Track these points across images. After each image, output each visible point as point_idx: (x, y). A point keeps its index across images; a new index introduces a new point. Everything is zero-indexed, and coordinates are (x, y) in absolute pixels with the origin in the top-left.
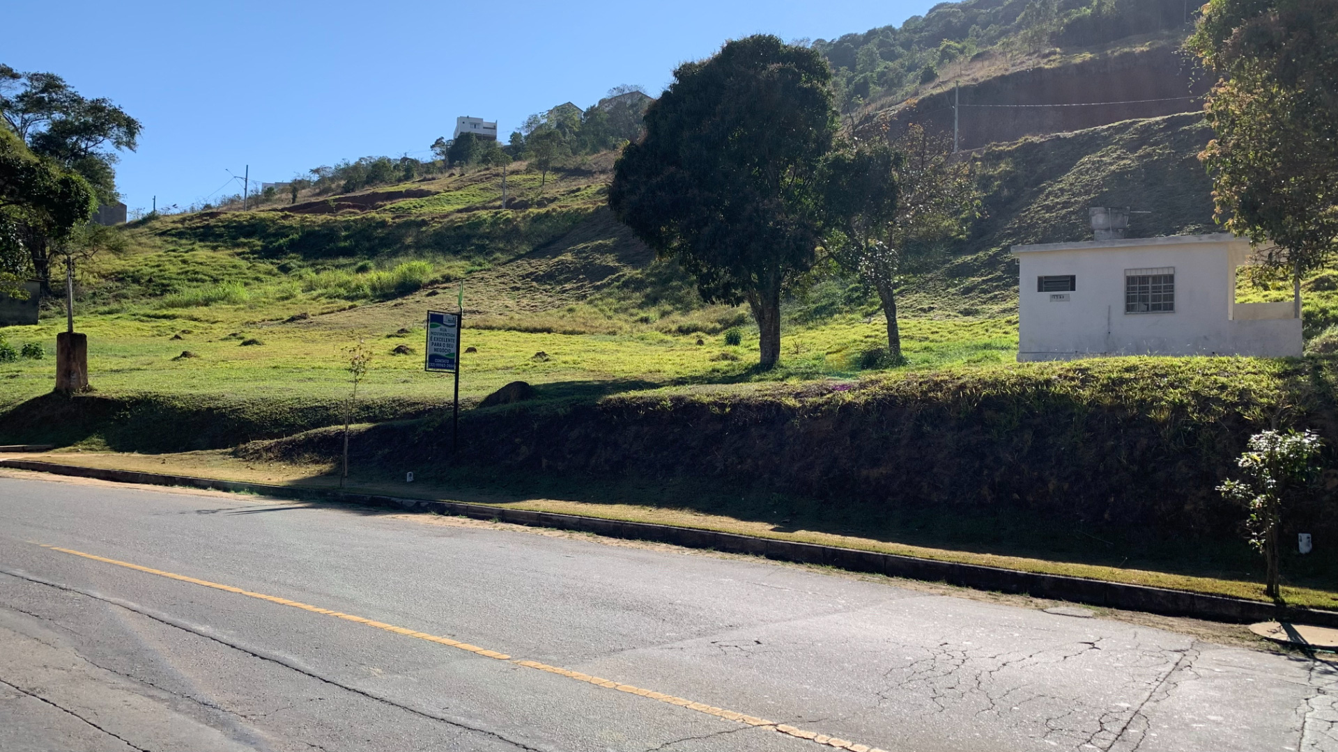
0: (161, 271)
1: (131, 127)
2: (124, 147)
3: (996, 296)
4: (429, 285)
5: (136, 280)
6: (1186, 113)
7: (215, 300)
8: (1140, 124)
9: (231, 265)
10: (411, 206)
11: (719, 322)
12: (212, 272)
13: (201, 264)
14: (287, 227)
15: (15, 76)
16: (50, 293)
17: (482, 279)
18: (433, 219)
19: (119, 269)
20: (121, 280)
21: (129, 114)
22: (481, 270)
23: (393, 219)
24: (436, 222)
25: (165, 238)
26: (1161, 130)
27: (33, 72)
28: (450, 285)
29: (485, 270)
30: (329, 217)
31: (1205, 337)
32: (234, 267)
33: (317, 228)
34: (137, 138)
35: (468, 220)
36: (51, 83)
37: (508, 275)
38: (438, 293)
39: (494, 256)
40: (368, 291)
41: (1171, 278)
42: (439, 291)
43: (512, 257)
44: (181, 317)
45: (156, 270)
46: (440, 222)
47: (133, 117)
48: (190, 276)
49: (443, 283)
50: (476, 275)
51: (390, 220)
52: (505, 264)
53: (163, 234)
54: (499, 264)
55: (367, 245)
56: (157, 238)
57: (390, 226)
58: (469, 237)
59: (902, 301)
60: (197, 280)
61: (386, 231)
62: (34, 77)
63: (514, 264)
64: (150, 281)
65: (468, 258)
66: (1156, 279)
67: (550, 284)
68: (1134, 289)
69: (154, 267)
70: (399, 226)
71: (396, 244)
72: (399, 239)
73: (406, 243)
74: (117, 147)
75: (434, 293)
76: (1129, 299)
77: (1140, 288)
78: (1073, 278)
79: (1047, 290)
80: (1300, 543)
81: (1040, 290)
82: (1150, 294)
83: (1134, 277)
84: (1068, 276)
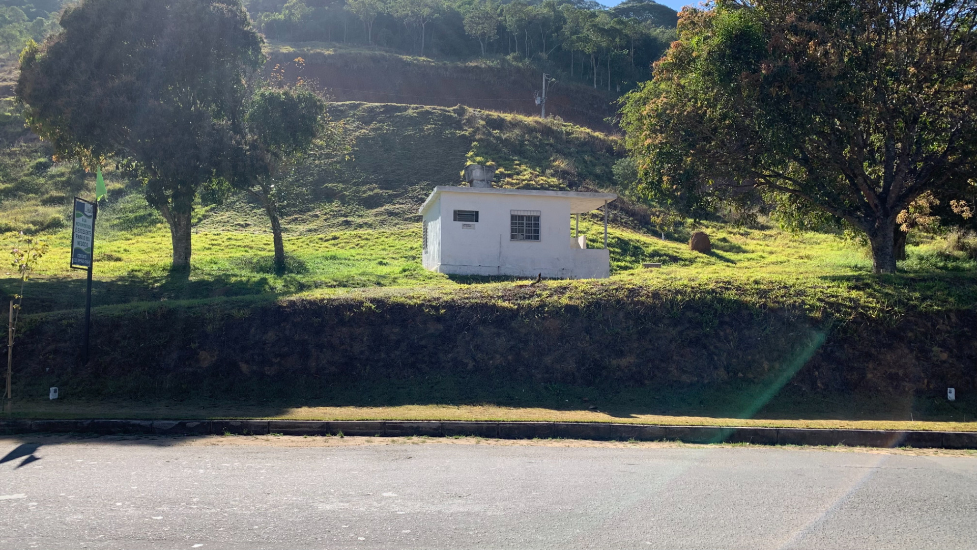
3: (296, 219)
6: (395, 104)
8: (366, 106)
11: (34, 223)
26: (382, 113)
31: (558, 259)
41: (537, 218)
59: (217, 217)
66: (529, 218)
68: (516, 223)
76: (512, 230)
77: (519, 223)
78: (477, 213)
79: (459, 220)
80: (949, 394)
81: (455, 220)
82: (525, 228)
83: (516, 216)
84: (474, 211)
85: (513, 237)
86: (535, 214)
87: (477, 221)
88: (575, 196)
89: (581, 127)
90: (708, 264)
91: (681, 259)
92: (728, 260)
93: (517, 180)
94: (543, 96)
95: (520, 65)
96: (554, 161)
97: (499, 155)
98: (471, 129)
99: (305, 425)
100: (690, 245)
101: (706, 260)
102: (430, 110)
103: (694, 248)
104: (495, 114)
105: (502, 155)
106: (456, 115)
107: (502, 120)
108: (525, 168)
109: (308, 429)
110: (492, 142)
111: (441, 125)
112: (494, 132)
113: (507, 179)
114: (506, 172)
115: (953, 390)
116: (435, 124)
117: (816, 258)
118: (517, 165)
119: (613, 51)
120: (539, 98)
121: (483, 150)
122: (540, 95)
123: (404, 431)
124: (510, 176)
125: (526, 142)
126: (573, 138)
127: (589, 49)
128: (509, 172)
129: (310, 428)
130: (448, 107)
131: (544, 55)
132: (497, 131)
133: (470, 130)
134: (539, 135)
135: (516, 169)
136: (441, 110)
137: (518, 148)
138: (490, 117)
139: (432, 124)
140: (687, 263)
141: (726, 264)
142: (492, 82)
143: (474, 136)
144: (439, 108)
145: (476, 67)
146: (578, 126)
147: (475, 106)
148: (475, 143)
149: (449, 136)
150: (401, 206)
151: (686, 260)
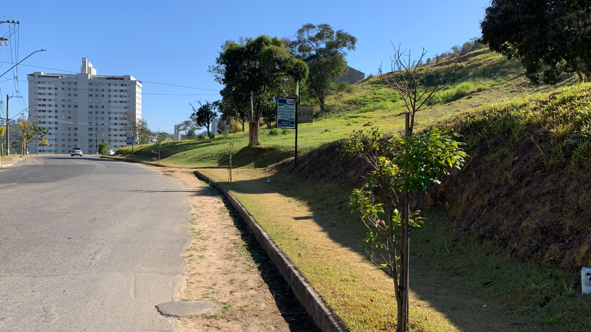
0: (365, 98)
1: (353, 40)
2: (351, 49)
4: (470, 94)
5: (355, 103)
7: (377, 109)
9: (392, 93)
10: (482, 57)
12: (384, 97)
13: (381, 94)
14: (420, 74)
15: (314, 27)
16: (324, 110)
17: (497, 88)
18: (484, 62)
19: (351, 99)
20: (350, 104)
21: (352, 35)
22: (499, 84)
23: (466, 65)
24: (486, 63)
25: (372, 85)
27: (320, 24)
28: (481, 93)
29: (501, 84)
30: (439, 68)
32: (393, 94)
33: (432, 73)
34: (356, 45)
35: (500, 60)
36: (325, 27)
37: (511, 85)
38: (472, 97)
39: (508, 76)
40: (441, 100)
42: (472, 96)
43: (516, 76)
44: (361, 116)
45: (363, 98)
46: (487, 63)
47: (354, 36)
48: (375, 99)
49: (477, 92)
50: (495, 87)
51: (465, 65)
52: (512, 80)
53: (373, 83)
54: (509, 80)
55: (452, 78)
56: (370, 85)
57: (465, 68)
58: (499, 68)
60: (377, 101)
61: (462, 71)
62: (320, 26)
63: (516, 79)
64: (360, 103)
65: (494, 79)
67: (532, 88)
69: (363, 97)
70: (469, 67)
71: (465, 76)
72: (467, 74)
73: (469, 75)
74: (349, 50)
75: (470, 98)
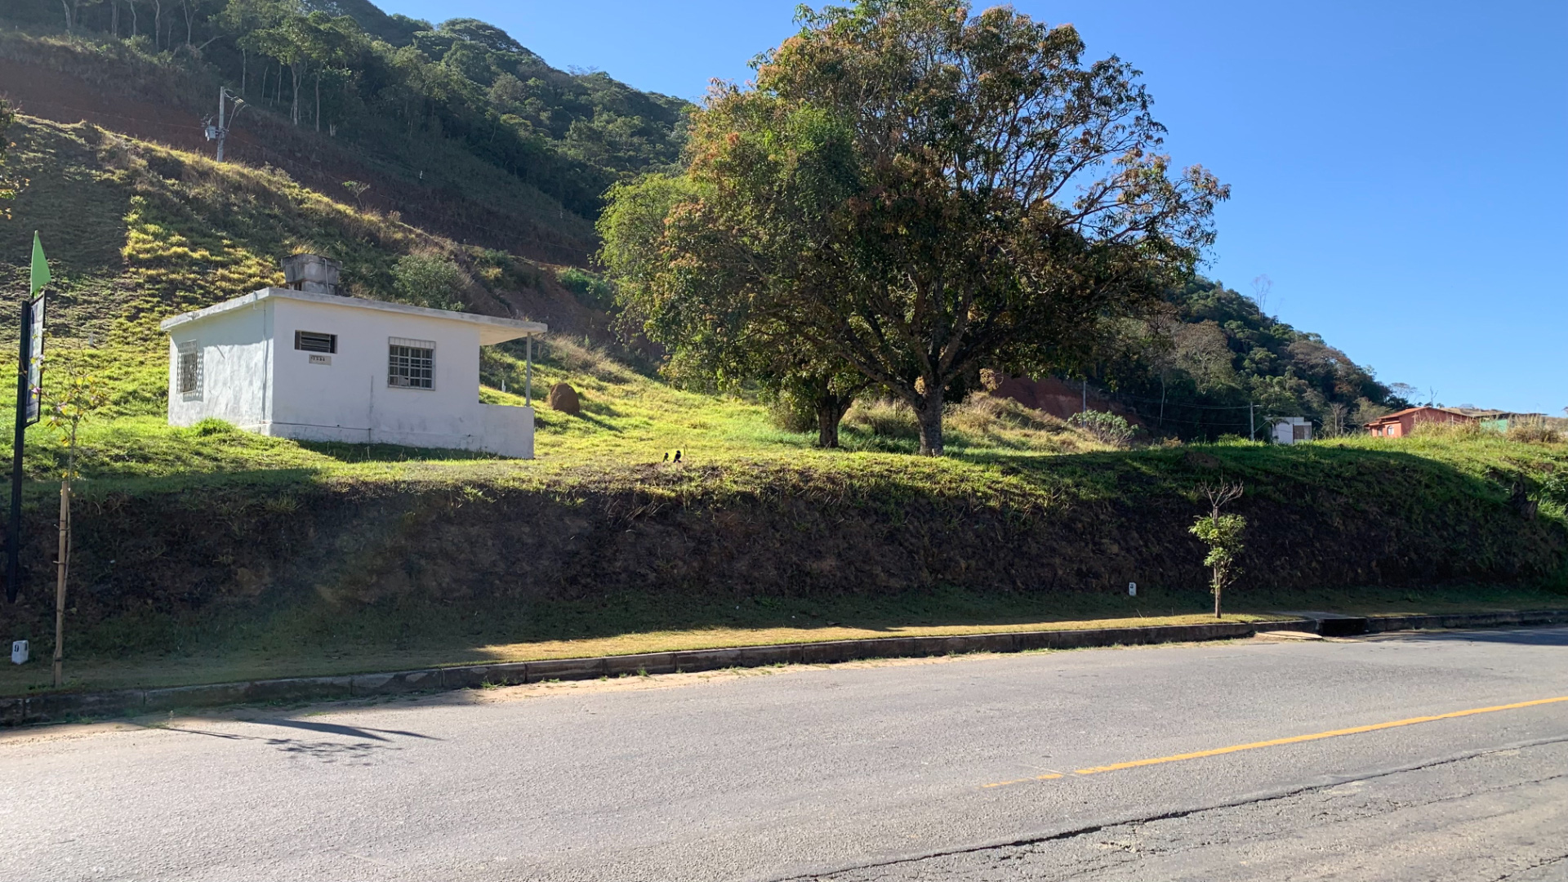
31: (460, 419)
41: (429, 353)
66: (416, 352)
76: (392, 370)
77: (402, 360)
78: (333, 338)
79: (304, 348)
80: (1130, 590)
81: (297, 347)
82: (410, 368)
83: (397, 347)
84: (328, 335)
85: (392, 381)
86: (427, 346)
87: (333, 351)
88: (490, 323)
89: (314, 191)
90: (587, 431)
91: (548, 424)
92: (611, 428)
93: (240, 274)
94: (221, 126)
95: (155, 60)
96: (292, 246)
97: (189, 225)
98: (123, 171)
99: (575, 664)
100: (549, 402)
101: (582, 426)
102: (24, 123)
103: (557, 406)
104: (162, 151)
105: (195, 225)
106: (83, 141)
107: (179, 164)
108: (245, 253)
109: (580, 671)
110: (172, 201)
111: (54, 155)
112: (169, 182)
113: (220, 271)
114: (214, 258)
115: (1135, 585)
116: (43, 152)
117: (715, 427)
118: (228, 246)
119: (325, 68)
120: (214, 128)
121: (155, 212)
122: (215, 123)
123: (698, 664)
124: (224, 265)
125: (235, 208)
126: (307, 209)
127: (286, 57)
128: (219, 258)
129: (582, 668)
130: (61, 123)
131: (195, 51)
132: (173, 181)
133: (120, 173)
134: (251, 197)
135: (229, 254)
136: (48, 126)
137: (221, 216)
138: (154, 153)
139: (34, 151)
140: (559, 429)
141: (612, 432)
142: (99, 82)
143: (130, 184)
144: (40, 121)
145: (64, 48)
146: (307, 190)
147: (116, 128)
148: (138, 198)
149: (78, 178)
150: (9, 303)
151: (554, 425)
